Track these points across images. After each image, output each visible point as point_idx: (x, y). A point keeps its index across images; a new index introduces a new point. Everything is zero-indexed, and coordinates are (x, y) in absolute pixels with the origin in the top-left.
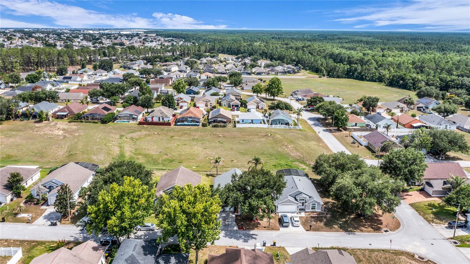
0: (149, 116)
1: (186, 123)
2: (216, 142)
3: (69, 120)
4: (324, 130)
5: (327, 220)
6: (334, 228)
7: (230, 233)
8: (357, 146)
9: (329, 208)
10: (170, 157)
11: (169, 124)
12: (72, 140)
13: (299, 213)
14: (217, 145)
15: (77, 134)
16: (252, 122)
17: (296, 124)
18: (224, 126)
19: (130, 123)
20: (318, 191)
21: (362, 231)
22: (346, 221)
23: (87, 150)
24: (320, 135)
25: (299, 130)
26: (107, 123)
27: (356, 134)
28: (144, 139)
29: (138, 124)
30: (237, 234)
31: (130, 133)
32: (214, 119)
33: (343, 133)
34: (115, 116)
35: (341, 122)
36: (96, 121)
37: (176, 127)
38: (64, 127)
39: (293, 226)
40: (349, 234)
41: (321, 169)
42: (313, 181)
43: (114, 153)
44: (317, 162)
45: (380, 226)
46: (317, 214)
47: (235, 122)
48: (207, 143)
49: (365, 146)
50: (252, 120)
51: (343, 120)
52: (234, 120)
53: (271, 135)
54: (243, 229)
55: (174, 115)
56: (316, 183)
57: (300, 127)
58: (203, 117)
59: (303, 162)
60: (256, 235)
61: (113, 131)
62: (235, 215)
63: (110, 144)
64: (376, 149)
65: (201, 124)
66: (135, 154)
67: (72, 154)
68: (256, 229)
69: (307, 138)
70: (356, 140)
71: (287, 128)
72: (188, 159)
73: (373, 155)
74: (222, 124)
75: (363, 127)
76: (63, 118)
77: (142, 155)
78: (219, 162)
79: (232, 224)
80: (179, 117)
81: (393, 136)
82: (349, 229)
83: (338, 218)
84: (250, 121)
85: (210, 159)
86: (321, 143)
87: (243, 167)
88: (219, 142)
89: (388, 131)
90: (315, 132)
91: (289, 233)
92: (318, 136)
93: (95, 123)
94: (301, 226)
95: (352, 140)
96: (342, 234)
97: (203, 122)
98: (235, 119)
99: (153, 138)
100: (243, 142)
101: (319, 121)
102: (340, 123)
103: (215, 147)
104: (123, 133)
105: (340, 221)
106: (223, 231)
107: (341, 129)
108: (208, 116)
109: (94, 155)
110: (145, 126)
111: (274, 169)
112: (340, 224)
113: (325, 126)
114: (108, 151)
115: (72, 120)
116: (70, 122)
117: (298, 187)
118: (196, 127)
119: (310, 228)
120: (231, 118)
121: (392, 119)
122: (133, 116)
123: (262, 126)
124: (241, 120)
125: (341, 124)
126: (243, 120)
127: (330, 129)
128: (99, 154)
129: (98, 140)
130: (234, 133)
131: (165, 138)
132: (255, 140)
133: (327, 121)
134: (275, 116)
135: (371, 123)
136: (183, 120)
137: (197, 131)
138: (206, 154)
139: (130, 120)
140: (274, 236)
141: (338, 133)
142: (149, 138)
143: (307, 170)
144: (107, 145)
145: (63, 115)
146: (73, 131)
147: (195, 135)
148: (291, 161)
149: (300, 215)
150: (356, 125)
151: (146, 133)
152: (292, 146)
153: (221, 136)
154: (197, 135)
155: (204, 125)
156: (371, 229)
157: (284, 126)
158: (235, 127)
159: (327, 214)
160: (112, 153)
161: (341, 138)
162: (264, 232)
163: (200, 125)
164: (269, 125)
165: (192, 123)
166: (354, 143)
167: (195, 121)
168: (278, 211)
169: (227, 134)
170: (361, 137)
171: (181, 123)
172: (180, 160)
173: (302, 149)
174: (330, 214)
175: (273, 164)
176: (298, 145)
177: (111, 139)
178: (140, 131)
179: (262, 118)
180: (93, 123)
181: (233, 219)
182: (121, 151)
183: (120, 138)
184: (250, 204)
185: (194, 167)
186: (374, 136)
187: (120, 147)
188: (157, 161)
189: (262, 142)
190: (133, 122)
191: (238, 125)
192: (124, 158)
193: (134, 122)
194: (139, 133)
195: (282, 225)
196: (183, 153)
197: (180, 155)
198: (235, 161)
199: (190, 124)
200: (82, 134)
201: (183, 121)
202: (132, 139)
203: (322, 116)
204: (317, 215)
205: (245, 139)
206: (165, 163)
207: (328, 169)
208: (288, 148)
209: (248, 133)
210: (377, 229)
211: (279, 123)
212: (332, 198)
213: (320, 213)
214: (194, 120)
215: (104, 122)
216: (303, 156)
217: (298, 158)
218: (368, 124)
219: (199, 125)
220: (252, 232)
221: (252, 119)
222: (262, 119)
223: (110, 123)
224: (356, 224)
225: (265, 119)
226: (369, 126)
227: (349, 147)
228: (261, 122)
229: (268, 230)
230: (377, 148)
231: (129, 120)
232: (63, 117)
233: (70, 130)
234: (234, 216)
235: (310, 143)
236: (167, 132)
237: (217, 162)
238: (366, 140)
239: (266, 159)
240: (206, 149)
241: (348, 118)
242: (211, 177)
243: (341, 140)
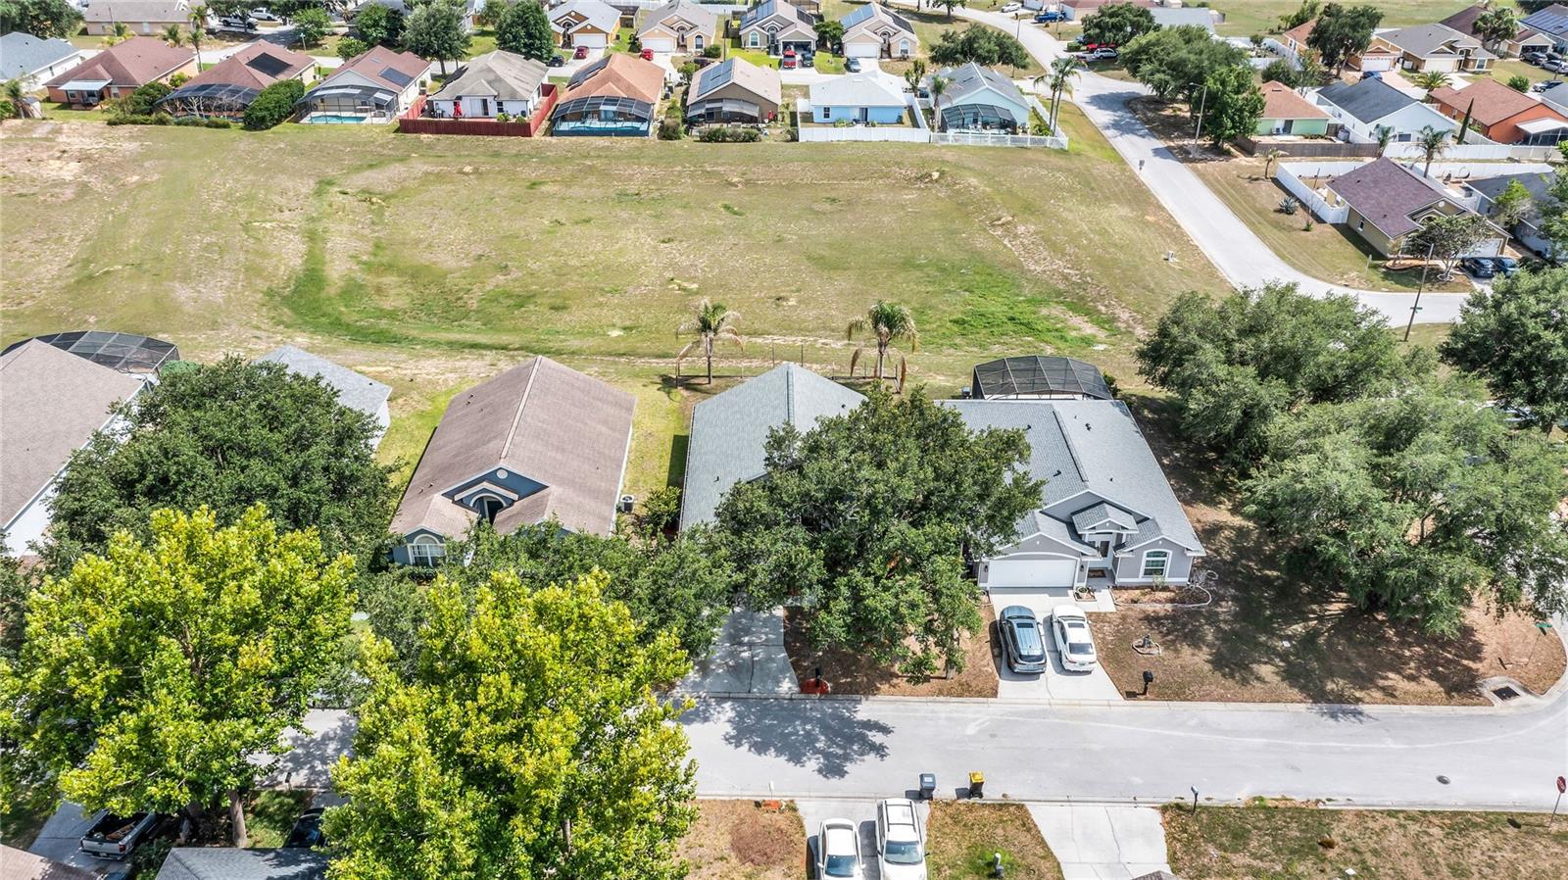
0: (444, 95)
1: (596, 124)
2: (714, 210)
3: (112, 116)
4: (1157, 152)
5: (1224, 636)
6: (1259, 679)
7: (759, 720)
8: (1304, 225)
9: (1225, 562)
10: (516, 280)
11: (522, 129)
12: (111, 205)
13: (1084, 595)
14: (719, 223)
15: (136, 178)
16: (865, 117)
17: (1042, 129)
18: (751, 138)
19: (368, 125)
20: (1162, 465)
21: (1390, 693)
22: (1310, 638)
23: (159, 259)
24: (1145, 176)
25: (1056, 151)
26: (268, 128)
27: (1293, 170)
28: (419, 198)
29: (396, 131)
30: (791, 720)
31: (359, 169)
32: (708, 106)
33: (1238, 167)
34: (306, 94)
35: (1233, 121)
36: (223, 118)
37: (554, 140)
38: (91, 145)
39: (1061, 669)
40: (1334, 716)
41: (1188, 373)
42: (1135, 407)
43: (277, 268)
44: (1163, 332)
45: (1470, 664)
46: (1172, 601)
47: (793, 115)
48: (678, 211)
49: (1335, 225)
50: (865, 111)
51: (1241, 110)
52: (791, 109)
53: (942, 174)
54: (824, 692)
55: (548, 90)
56: (1149, 421)
57: (1063, 138)
58: (666, 97)
59: (1080, 306)
60: (885, 730)
61: (289, 161)
62: (787, 608)
63: (268, 225)
64: (1392, 241)
65: (653, 128)
66: (368, 267)
67: (91, 277)
68: (885, 687)
69: (1092, 190)
70: (1298, 200)
71: (1009, 144)
72: (591, 291)
73: (1375, 267)
74: (742, 128)
75: (1317, 137)
76: (91, 105)
77: (401, 273)
78: (715, 331)
79: (769, 660)
80: (564, 96)
81: (1449, 176)
82: (1330, 686)
83: (1270, 618)
84: (857, 114)
85: (685, 290)
86: (1151, 209)
87: (825, 328)
88: (727, 207)
89: (1430, 158)
90: (1122, 161)
91: (1043, 714)
92: (1133, 177)
93: (217, 126)
94: (1098, 671)
95: (1280, 198)
96: (1297, 713)
97: (662, 117)
98: (795, 105)
99: (456, 192)
100: (827, 207)
101: (1135, 111)
102: (1230, 124)
103: (711, 234)
104: (331, 172)
105: (1282, 638)
106: (727, 705)
107: (1226, 146)
108: (686, 93)
109: (185, 278)
110: (424, 136)
111: (958, 341)
112: (1284, 656)
113: (1157, 131)
114: (251, 257)
115: (121, 115)
116: (115, 124)
117: (1086, 471)
118: (635, 141)
119: (1142, 686)
120: (779, 102)
121: (1430, 99)
122: (378, 95)
123: (905, 134)
124: (816, 107)
125: (1233, 128)
126: (827, 110)
127: (1181, 148)
128: (211, 273)
129: (216, 207)
130: (791, 167)
131: (507, 189)
132: (875, 197)
133: (1168, 112)
134: (960, 93)
135: (1348, 119)
136: (581, 110)
137: (634, 157)
138: (672, 265)
139: (366, 111)
140: (971, 730)
141: (1216, 166)
142: (439, 191)
143: (1101, 347)
144: (255, 229)
145: (91, 94)
146: (119, 165)
147: (630, 178)
148: (1029, 301)
149: (1092, 607)
150: (1288, 127)
151: (425, 168)
152: (1032, 228)
153: (735, 180)
154: (638, 177)
155: (667, 133)
156: (1432, 685)
157: (996, 131)
158: (795, 139)
159: (1218, 599)
160: (269, 264)
161: (1233, 187)
162: (924, 707)
163: (651, 130)
164: (933, 128)
165: (619, 125)
166: (1287, 210)
167: (630, 114)
168: (988, 585)
169: (759, 170)
170: (1315, 182)
171: (572, 124)
172: (557, 295)
173: (1073, 239)
174: (1234, 599)
175: (954, 317)
176: (1058, 221)
177: (277, 199)
178: (402, 160)
179: (904, 99)
180: (207, 126)
181: (774, 630)
182: (310, 253)
183: (319, 193)
184: (857, 597)
185: (615, 333)
186: (1376, 182)
187: (312, 237)
188: (460, 303)
189: (903, 207)
190: (376, 120)
191: (806, 133)
192: (321, 289)
193: (382, 121)
194: (397, 170)
195: (1010, 667)
196: (574, 262)
197: (561, 272)
198: (792, 302)
199: (611, 125)
200: (156, 177)
201: (581, 117)
202: (367, 195)
203: (1146, 90)
204: (1169, 607)
205: (833, 195)
206: (495, 309)
207: (1221, 371)
208: (1016, 236)
209: (847, 169)
210: (1462, 686)
211: (975, 121)
212: (1229, 505)
213: (1184, 595)
214: (627, 110)
215: (255, 122)
216: (1083, 275)
217: (1061, 287)
218: (1339, 122)
219: (645, 133)
220: (867, 709)
221: (865, 104)
222: (905, 104)
223: (285, 126)
224: (1360, 656)
225: (918, 105)
226: (1341, 134)
227: (1268, 230)
228: (900, 117)
229: (940, 693)
230: (1395, 237)
231: (361, 111)
232: (91, 100)
233: (109, 158)
234: (780, 612)
235: (1106, 213)
236: (515, 164)
237: (706, 326)
238: (1339, 198)
239: (923, 289)
240: (670, 240)
241: (1260, 101)
242: (681, 393)
243: (1232, 195)
